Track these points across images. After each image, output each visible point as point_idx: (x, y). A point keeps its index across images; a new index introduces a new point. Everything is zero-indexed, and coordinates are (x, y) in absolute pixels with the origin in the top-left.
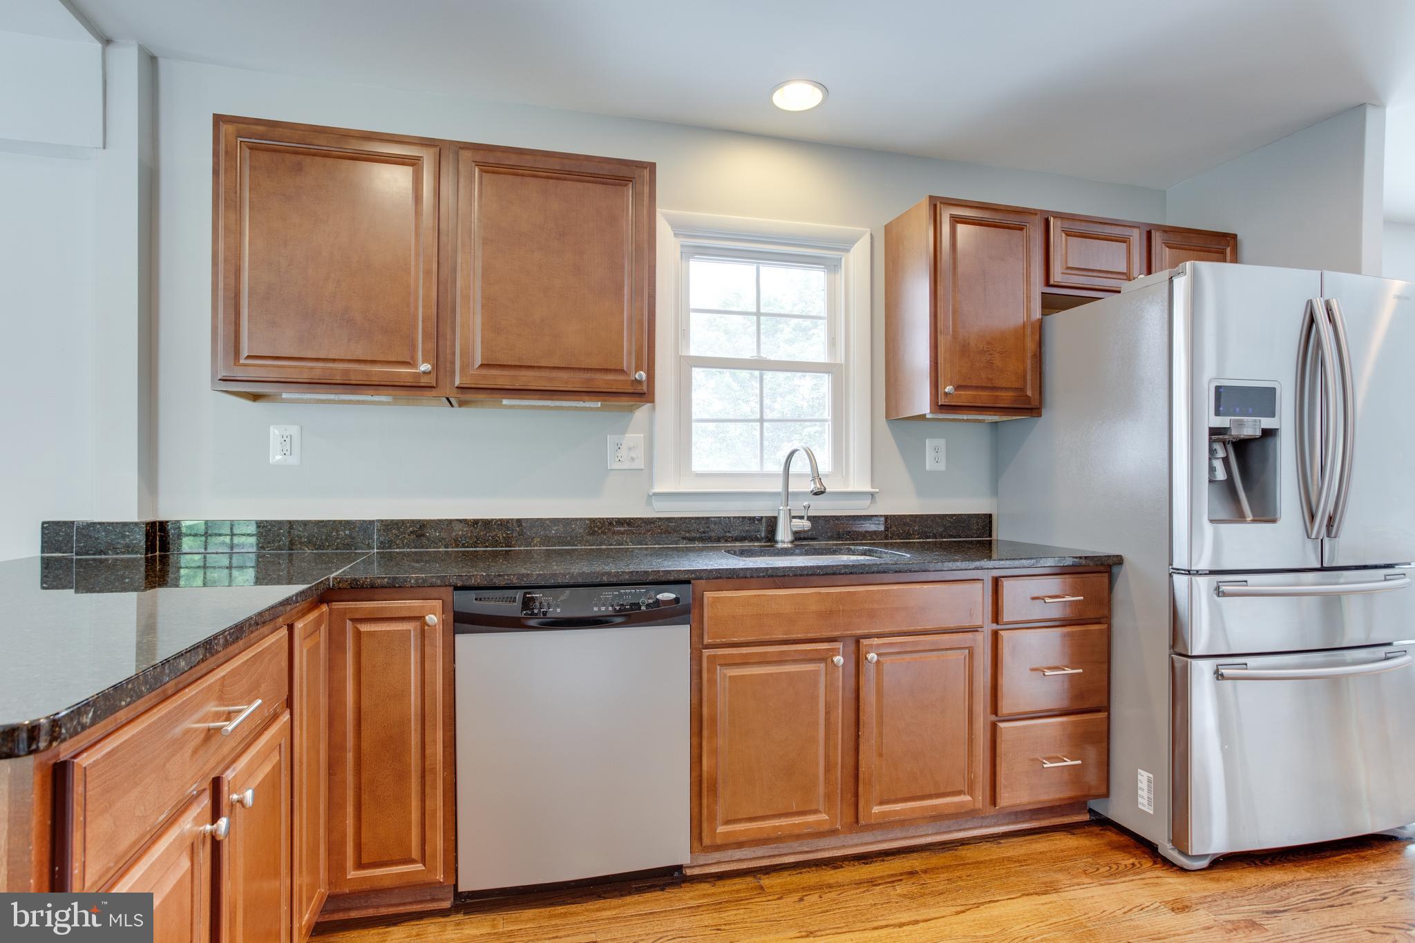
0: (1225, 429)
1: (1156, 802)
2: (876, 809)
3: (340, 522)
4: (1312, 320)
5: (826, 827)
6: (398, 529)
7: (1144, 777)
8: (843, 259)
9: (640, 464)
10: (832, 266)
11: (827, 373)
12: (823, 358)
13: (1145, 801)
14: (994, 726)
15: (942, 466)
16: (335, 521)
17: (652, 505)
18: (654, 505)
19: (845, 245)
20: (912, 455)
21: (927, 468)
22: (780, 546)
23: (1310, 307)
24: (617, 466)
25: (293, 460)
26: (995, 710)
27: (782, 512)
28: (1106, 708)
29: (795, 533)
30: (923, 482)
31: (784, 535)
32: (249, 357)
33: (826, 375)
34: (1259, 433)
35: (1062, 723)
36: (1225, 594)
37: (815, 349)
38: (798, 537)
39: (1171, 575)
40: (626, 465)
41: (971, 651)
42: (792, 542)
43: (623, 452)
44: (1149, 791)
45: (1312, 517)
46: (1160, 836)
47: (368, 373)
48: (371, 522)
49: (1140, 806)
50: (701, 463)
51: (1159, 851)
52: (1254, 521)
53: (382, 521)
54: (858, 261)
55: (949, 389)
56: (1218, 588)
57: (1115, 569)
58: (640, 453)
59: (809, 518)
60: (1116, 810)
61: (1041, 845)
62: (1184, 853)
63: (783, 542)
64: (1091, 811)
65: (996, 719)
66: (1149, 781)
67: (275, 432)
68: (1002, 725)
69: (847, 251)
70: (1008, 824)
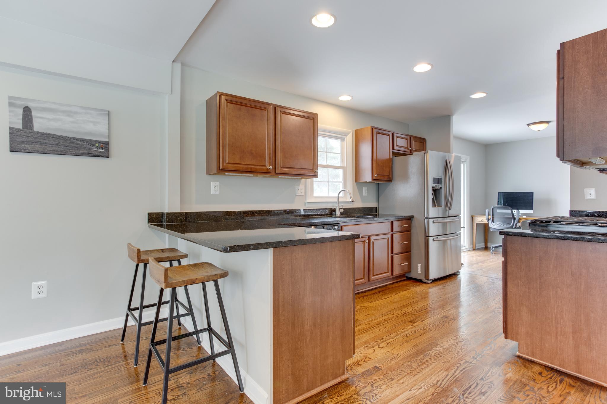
0: (434, 187)
1: (422, 270)
2: (373, 277)
3: (232, 211)
4: (447, 164)
5: (364, 282)
6: (247, 213)
7: (419, 265)
8: (346, 138)
9: (303, 194)
10: (343, 140)
11: (342, 169)
12: (340, 165)
13: (419, 271)
14: (392, 257)
15: (366, 195)
16: (230, 211)
17: (306, 206)
18: (306, 205)
19: (346, 134)
20: (361, 191)
21: (364, 195)
22: (337, 216)
23: (446, 160)
24: (298, 195)
25: (218, 193)
26: (392, 252)
27: (337, 207)
28: (410, 251)
29: (340, 212)
30: (363, 199)
31: (338, 213)
32: (228, 163)
33: (341, 170)
34: (439, 188)
35: (404, 255)
36: (435, 223)
37: (338, 162)
38: (342, 213)
39: (425, 219)
40: (300, 194)
41: (388, 238)
42: (340, 215)
43: (300, 191)
44: (420, 268)
45: (447, 206)
46: (423, 278)
47: (256, 169)
48: (240, 212)
49: (418, 272)
50: (315, 194)
51: (423, 281)
52: (437, 207)
53: (243, 211)
54: (350, 139)
55: (376, 175)
56: (433, 221)
57: (412, 219)
58: (303, 191)
59: (343, 208)
60: (413, 275)
61: (401, 284)
62: (428, 280)
63: (338, 215)
64: (406, 277)
65: (393, 255)
66: (420, 266)
67: (213, 184)
68: (394, 256)
69: (347, 136)
70: (392, 281)
